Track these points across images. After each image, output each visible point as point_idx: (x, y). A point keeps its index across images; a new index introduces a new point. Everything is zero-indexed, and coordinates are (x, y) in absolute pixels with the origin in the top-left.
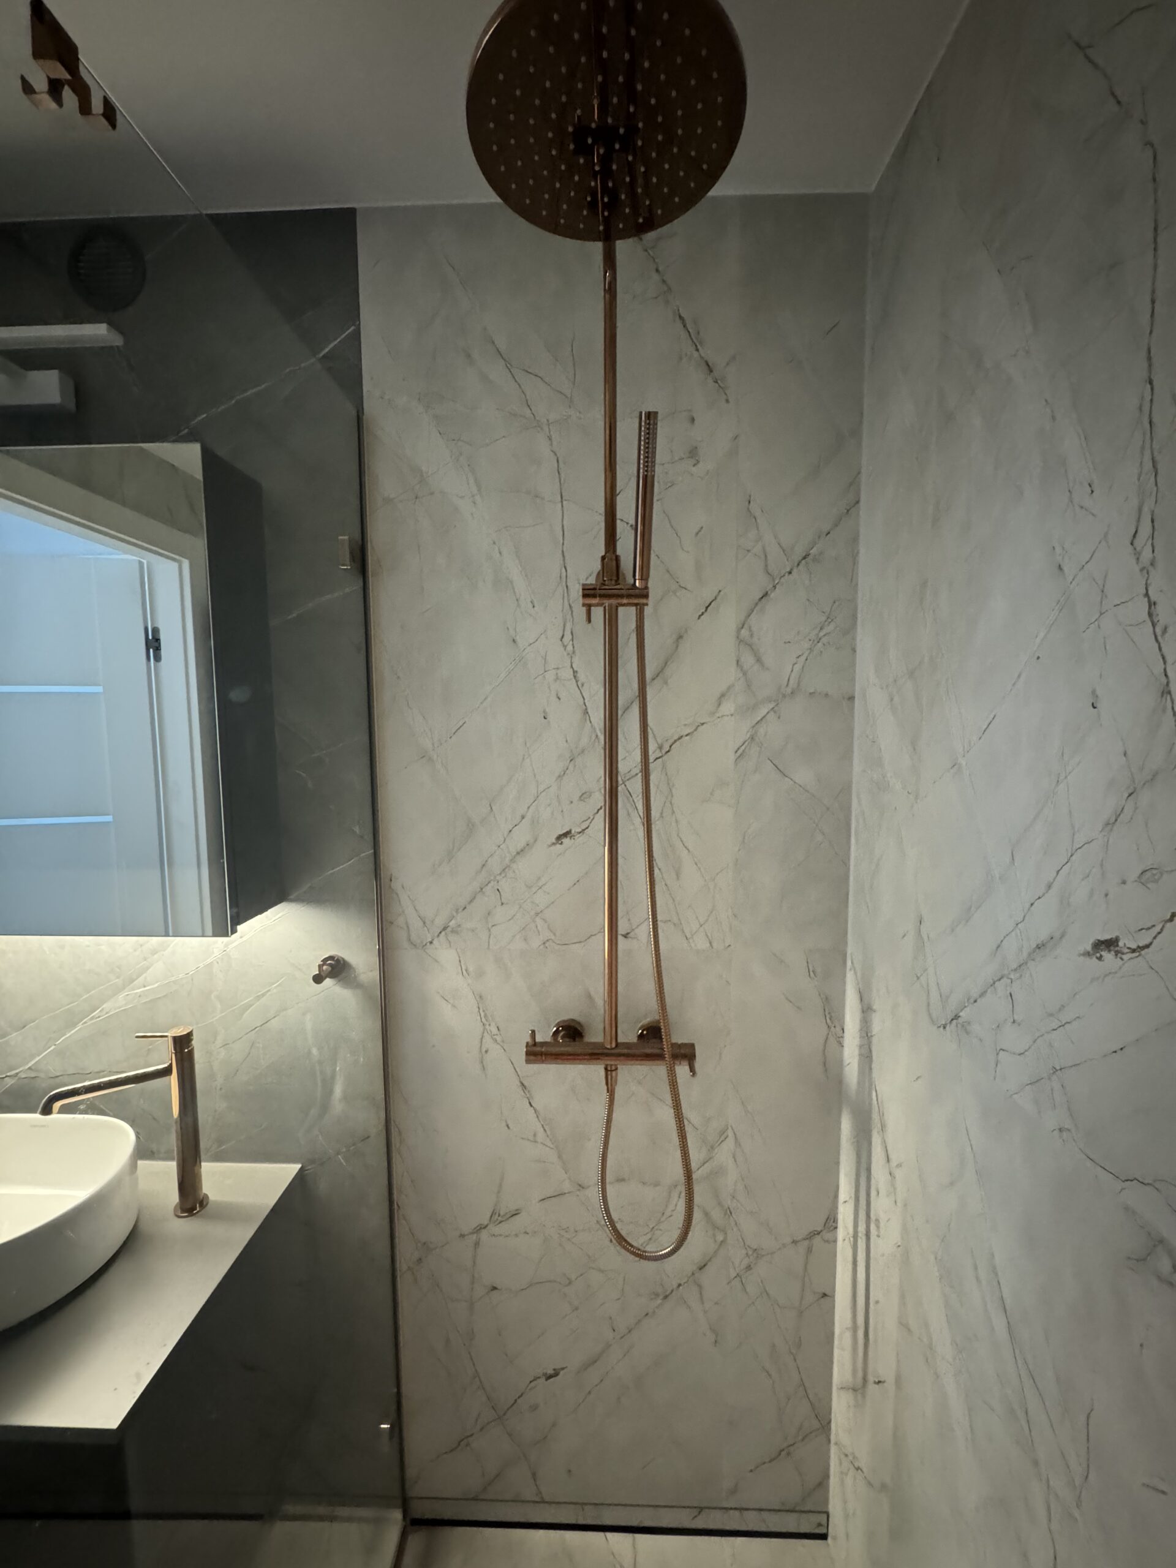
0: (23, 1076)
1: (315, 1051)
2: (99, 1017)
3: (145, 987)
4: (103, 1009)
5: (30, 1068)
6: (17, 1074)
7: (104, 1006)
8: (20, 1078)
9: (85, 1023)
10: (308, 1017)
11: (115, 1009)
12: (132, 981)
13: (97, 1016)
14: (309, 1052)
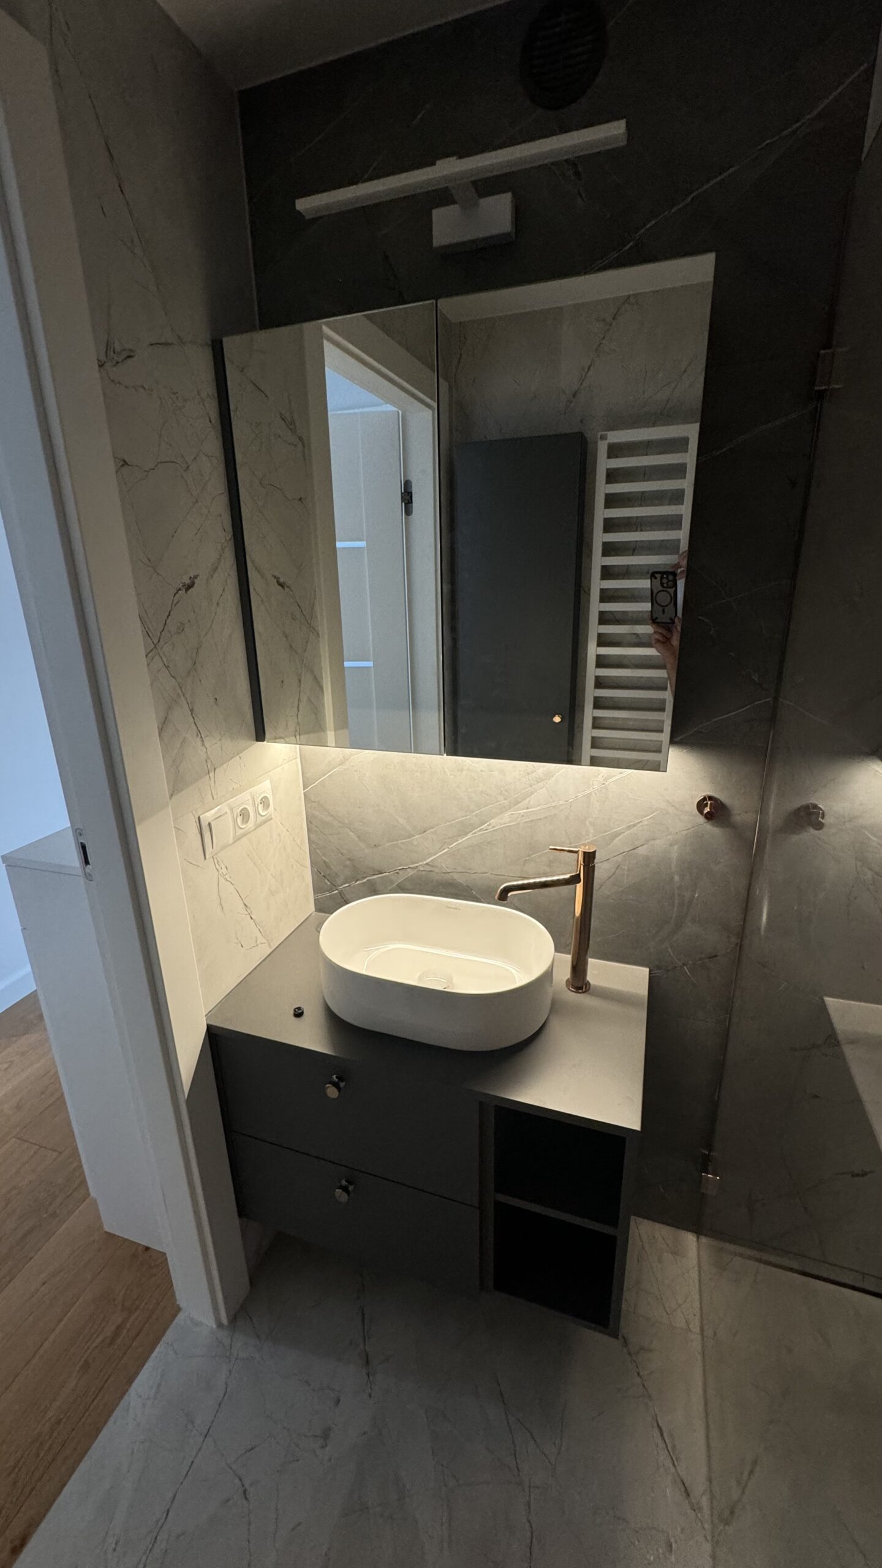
0: (422, 869)
1: (677, 878)
2: (487, 830)
3: (527, 808)
4: (490, 824)
5: (427, 864)
6: (417, 867)
7: (492, 821)
8: (419, 870)
9: (475, 833)
10: (676, 847)
11: (501, 825)
12: (519, 803)
13: (485, 829)
14: (672, 879)
